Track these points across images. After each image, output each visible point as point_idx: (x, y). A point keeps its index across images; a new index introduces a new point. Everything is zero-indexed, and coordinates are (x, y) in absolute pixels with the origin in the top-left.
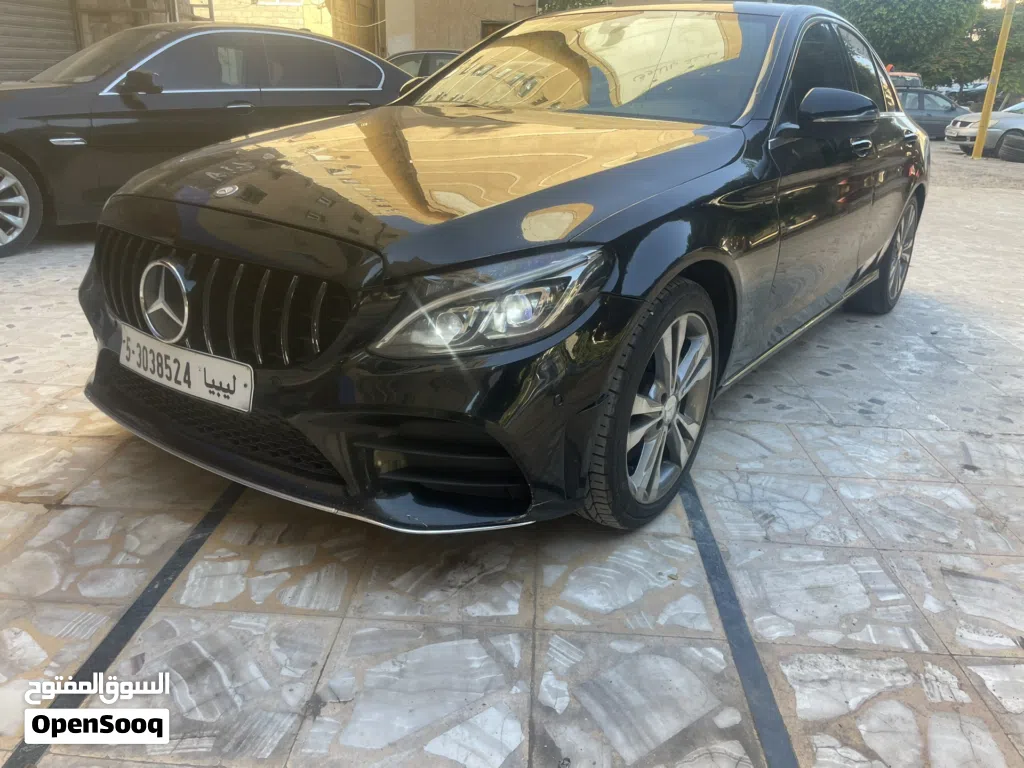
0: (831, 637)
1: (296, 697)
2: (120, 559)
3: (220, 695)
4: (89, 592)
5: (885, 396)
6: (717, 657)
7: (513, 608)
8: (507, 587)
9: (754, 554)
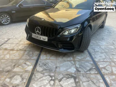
0: (102, 60)
1: (55, 67)
2: (34, 56)
3: (48, 67)
4: (32, 58)
5: (104, 37)
6: (92, 62)
7: (72, 59)
8: (71, 57)
9: (94, 53)
